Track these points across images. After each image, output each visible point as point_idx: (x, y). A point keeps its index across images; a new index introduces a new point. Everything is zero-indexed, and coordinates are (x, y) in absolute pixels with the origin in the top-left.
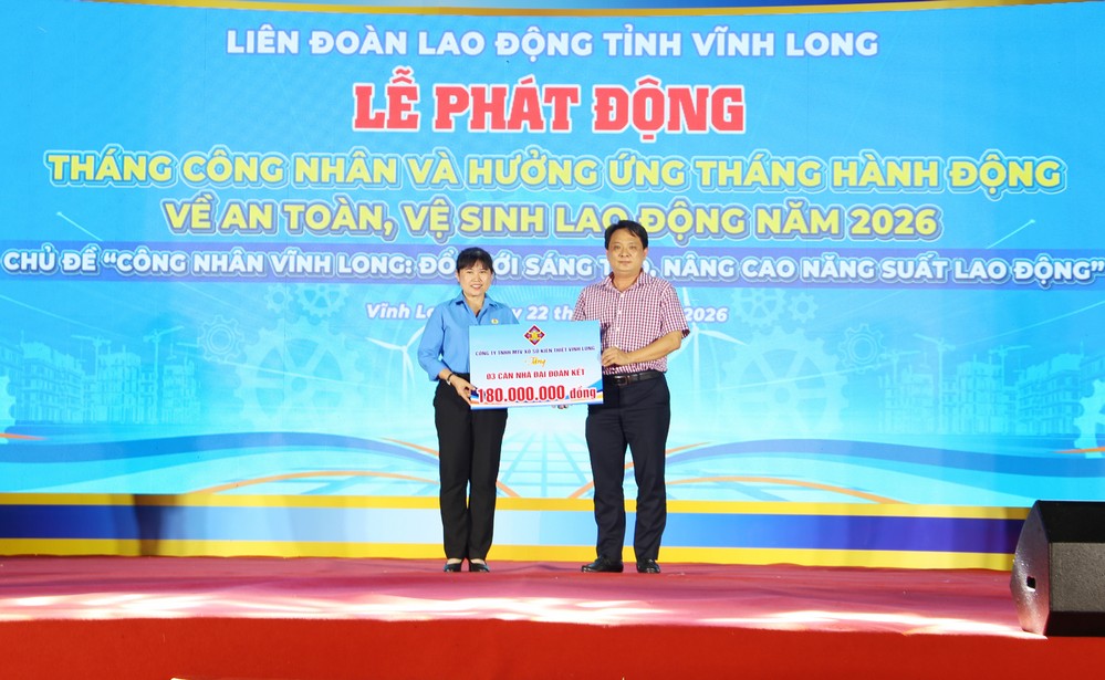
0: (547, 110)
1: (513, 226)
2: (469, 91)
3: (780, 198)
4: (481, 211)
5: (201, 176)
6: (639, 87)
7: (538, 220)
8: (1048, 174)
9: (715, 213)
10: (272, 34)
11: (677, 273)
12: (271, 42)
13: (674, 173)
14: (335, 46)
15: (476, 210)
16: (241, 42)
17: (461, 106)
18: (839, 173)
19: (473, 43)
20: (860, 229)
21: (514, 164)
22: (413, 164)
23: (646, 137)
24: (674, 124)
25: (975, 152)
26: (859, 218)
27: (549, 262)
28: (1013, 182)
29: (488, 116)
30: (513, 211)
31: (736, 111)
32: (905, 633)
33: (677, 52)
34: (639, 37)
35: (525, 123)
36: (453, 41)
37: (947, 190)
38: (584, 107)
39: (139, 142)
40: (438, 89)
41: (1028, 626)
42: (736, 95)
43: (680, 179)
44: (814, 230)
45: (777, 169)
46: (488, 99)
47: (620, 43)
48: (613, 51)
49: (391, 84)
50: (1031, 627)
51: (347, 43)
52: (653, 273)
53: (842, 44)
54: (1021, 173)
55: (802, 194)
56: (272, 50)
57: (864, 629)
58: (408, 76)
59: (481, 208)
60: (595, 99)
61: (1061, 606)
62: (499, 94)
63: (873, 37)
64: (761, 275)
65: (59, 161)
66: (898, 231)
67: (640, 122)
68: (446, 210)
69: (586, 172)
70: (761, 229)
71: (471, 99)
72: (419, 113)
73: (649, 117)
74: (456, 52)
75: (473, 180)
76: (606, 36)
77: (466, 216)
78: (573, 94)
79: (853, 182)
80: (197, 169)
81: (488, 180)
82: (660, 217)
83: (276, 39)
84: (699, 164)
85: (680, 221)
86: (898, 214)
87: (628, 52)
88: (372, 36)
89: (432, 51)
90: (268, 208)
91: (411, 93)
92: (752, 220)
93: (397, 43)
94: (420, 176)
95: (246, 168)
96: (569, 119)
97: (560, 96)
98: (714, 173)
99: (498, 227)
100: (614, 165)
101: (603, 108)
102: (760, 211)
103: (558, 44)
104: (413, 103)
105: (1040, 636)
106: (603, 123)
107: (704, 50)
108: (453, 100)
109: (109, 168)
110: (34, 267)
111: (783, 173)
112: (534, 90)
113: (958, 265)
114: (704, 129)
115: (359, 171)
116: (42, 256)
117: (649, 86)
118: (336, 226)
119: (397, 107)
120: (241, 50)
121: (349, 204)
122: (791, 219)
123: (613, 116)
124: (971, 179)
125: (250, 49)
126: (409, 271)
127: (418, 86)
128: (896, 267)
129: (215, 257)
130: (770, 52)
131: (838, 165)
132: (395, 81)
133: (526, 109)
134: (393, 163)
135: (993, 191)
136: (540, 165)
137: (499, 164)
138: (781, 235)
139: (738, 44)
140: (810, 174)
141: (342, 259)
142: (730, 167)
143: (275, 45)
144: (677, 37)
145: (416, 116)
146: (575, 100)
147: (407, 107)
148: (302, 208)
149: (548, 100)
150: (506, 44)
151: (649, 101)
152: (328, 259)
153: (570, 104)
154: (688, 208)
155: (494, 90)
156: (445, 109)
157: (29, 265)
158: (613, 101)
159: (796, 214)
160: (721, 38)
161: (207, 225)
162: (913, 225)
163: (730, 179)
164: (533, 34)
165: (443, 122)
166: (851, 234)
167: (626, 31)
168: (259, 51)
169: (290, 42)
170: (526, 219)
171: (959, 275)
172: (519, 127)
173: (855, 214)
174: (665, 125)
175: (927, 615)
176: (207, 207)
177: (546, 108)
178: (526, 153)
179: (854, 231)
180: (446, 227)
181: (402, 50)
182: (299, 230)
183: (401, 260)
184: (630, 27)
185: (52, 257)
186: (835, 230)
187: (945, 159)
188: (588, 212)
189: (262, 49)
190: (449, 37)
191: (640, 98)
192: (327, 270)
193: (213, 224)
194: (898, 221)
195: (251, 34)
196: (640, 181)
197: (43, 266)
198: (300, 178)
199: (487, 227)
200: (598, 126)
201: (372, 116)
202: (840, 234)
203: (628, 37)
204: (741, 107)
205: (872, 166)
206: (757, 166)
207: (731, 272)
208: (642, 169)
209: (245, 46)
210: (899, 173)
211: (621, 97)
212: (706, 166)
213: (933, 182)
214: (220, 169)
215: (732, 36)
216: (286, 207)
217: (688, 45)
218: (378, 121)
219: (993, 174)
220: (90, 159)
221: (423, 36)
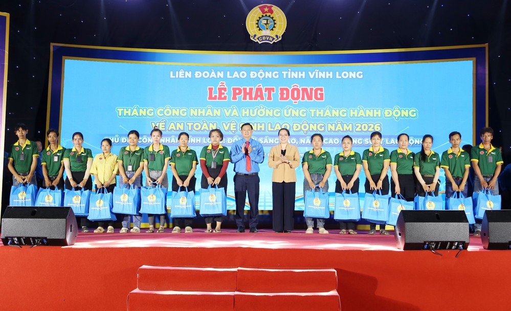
2: (242, 88)
3: (334, 120)
5: (162, 114)
6: (293, 88)
7: (263, 127)
8: (413, 113)
9: (315, 125)
10: (184, 72)
11: (304, 143)
12: (183, 74)
13: (303, 113)
16: (174, 74)
17: (240, 93)
18: (352, 113)
19: (243, 75)
21: (255, 110)
22: (226, 110)
23: (295, 102)
24: (303, 99)
25: (391, 107)
26: (358, 126)
27: (266, 139)
28: (403, 116)
29: (248, 96)
31: (321, 95)
32: (363, 250)
33: (304, 77)
34: (293, 72)
35: (259, 98)
36: (237, 74)
37: (383, 118)
38: (276, 94)
39: (144, 105)
40: (233, 88)
42: (321, 90)
43: (305, 115)
44: (345, 130)
45: (334, 112)
46: (248, 91)
47: (287, 75)
48: (285, 77)
50: (399, 247)
51: (206, 74)
52: (297, 143)
53: (352, 75)
54: (405, 113)
55: (341, 119)
56: (184, 77)
58: (224, 84)
60: (280, 91)
61: (408, 241)
62: (251, 89)
63: (361, 73)
64: (329, 143)
65: (120, 110)
66: (369, 130)
67: (293, 98)
68: (235, 124)
69: (277, 113)
70: (329, 130)
71: (243, 91)
73: (296, 96)
74: (238, 77)
75: (243, 115)
76: (283, 72)
78: (273, 89)
79: (356, 116)
80: (161, 112)
81: (248, 115)
82: (299, 126)
83: (184, 74)
84: (310, 110)
85: (305, 127)
86: (369, 125)
87: (289, 77)
88: (213, 73)
89: (231, 77)
90: (182, 124)
91: (225, 89)
92: (326, 127)
93: (221, 74)
94: (228, 114)
95: (176, 112)
96: (272, 97)
97: (269, 90)
98: (315, 112)
100: (285, 111)
101: (282, 94)
102: (329, 124)
103: (269, 75)
104: (225, 92)
105: (402, 250)
106: (282, 98)
107: (312, 76)
108: (237, 91)
109: (135, 112)
111: (336, 113)
112: (261, 88)
113: (387, 140)
114: (312, 100)
115: (209, 112)
116: (115, 139)
117: (295, 87)
118: (202, 129)
119: (220, 94)
120: (174, 77)
121: (206, 122)
122: (338, 126)
123: (285, 96)
124: (390, 115)
125: (177, 77)
126: (224, 142)
127: (227, 87)
129: (166, 139)
130: (331, 77)
131: (352, 111)
132: (220, 86)
133: (259, 94)
134: (219, 110)
135: (397, 118)
136: (263, 110)
138: (335, 131)
139: (322, 75)
140: (343, 113)
141: (204, 139)
142: (320, 111)
143: (184, 75)
144: (304, 73)
145: (226, 96)
146: (273, 91)
147: (224, 94)
148: (192, 124)
149: (266, 91)
150: (253, 74)
151: (296, 92)
152: (200, 139)
153: (272, 93)
154: (307, 123)
155: (250, 88)
156: (235, 94)
158: (285, 92)
159: (339, 125)
160: (317, 73)
163: (320, 115)
164: (261, 72)
165: (234, 98)
167: (289, 71)
169: (189, 75)
170: (259, 127)
171: (387, 143)
172: (257, 99)
173: (357, 125)
174: (300, 99)
175: (371, 244)
176: (164, 124)
177: (265, 94)
178: (259, 107)
179: (357, 130)
180: (235, 129)
181: (222, 77)
182: (191, 130)
184: (290, 70)
185: (118, 139)
186: (351, 130)
187: (383, 109)
189: (180, 77)
190: (236, 73)
191: (293, 90)
192: (200, 142)
193: (166, 129)
194: (369, 127)
195: (177, 72)
196: (293, 115)
197: (115, 141)
198: (192, 115)
201: (213, 96)
202: (352, 131)
203: (289, 73)
204: (323, 94)
205: (362, 111)
206: (328, 111)
208: (294, 112)
209: (175, 76)
210: (369, 113)
211: (287, 90)
212: (313, 111)
213: (379, 116)
214: (168, 112)
215: (320, 72)
216: (188, 124)
217: (307, 75)
218: (215, 98)
219: (397, 113)
220: (130, 110)
221: (228, 72)
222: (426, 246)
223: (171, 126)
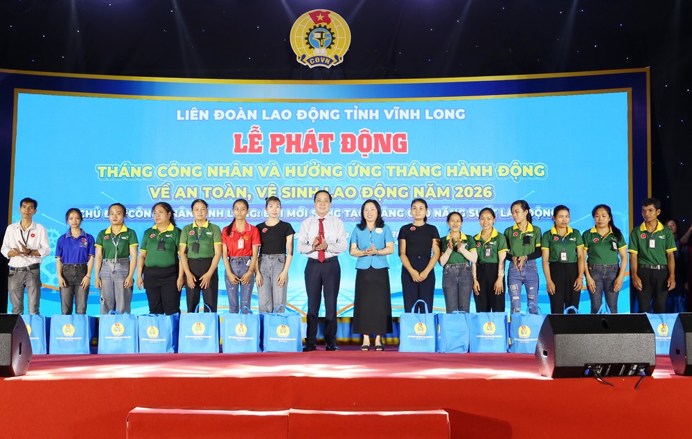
0: (320, 144)
1: (305, 196)
2: (285, 135)
3: (423, 182)
4: (291, 189)
5: (165, 175)
6: (360, 133)
8: (540, 170)
9: (395, 189)
10: (197, 111)
12: (196, 115)
13: (377, 171)
14: (225, 117)
15: (289, 189)
16: (183, 115)
17: (282, 142)
18: (449, 171)
19: (286, 115)
20: (459, 195)
21: (305, 168)
22: (260, 168)
23: (364, 155)
24: (376, 150)
25: (508, 161)
26: (459, 191)
28: (525, 174)
29: (294, 147)
30: (305, 189)
31: (404, 144)
32: (487, 379)
33: (377, 118)
34: (360, 111)
35: (310, 150)
36: (277, 114)
37: (496, 178)
38: (334, 143)
39: (137, 160)
40: (271, 135)
41: (544, 374)
42: (403, 136)
43: (379, 174)
44: (439, 196)
45: (422, 169)
46: (294, 139)
47: (352, 114)
48: (349, 118)
49: (250, 133)
50: (545, 374)
51: (230, 115)
53: (449, 114)
54: (528, 171)
55: (433, 180)
56: (197, 118)
57: (469, 377)
58: (258, 129)
59: (291, 188)
60: (341, 139)
61: (560, 364)
62: (298, 137)
63: (463, 111)
65: (102, 169)
67: (362, 149)
68: (275, 189)
69: (338, 171)
71: (286, 139)
72: (262, 146)
73: (365, 146)
74: (279, 118)
75: (287, 175)
76: (346, 111)
77: (284, 191)
78: (331, 136)
80: (163, 172)
81: (294, 175)
82: (371, 191)
83: (198, 114)
84: (388, 167)
85: (379, 192)
86: (475, 189)
87: (355, 118)
88: (241, 112)
89: (268, 118)
90: (195, 189)
91: (259, 137)
92: (411, 192)
93: (253, 115)
94: (264, 174)
95: (185, 171)
96: (330, 148)
97: (326, 138)
98: (395, 171)
99: (299, 196)
100: (350, 168)
101: (345, 143)
102: (415, 188)
103: (324, 115)
104: (260, 141)
105: (550, 378)
106: (345, 149)
107: (389, 117)
108: (278, 140)
109: (124, 172)
110: (91, 216)
111: (425, 171)
112: (314, 135)
113: (502, 211)
114: (390, 151)
115: (236, 171)
116: (95, 212)
117: (365, 133)
118: (226, 196)
119: (253, 143)
120: (183, 119)
121: (232, 186)
122: (428, 191)
123: (349, 146)
124: (507, 173)
125: (187, 118)
126: (259, 216)
127: (262, 134)
128: (475, 212)
130: (418, 118)
131: (449, 167)
132: (252, 132)
133: (310, 143)
134: (251, 168)
135: (516, 178)
136: (317, 168)
137: (299, 168)
139: (404, 114)
140: (436, 171)
142: (402, 169)
143: (198, 116)
144: (377, 111)
146: (332, 139)
147: (257, 143)
148: (211, 189)
149: (320, 139)
150: (301, 114)
151: (365, 140)
152: (222, 211)
153: (330, 141)
155: (296, 135)
156: (274, 144)
157: (89, 216)
158: (349, 140)
159: (431, 189)
160: (397, 111)
161: (168, 197)
162: (482, 193)
163: (402, 173)
164: (313, 110)
165: (273, 150)
166: (455, 198)
167: (354, 108)
168: (191, 119)
169: (205, 115)
170: (311, 192)
171: (503, 215)
172: (307, 152)
173: (457, 189)
174: (372, 150)
176: (168, 189)
177: (320, 143)
178: (310, 163)
179: (456, 196)
181: (255, 118)
183: (255, 211)
184: (356, 107)
185: (99, 212)
186: (448, 196)
187: (495, 164)
188: (339, 189)
189: (192, 118)
190: (276, 112)
191: (361, 138)
192: (222, 216)
193: (171, 196)
194: (475, 192)
195: (187, 112)
196: (362, 175)
197: (95, 216)
198: (209, 175)
199: (294, 196)
200: (343, 151)
201: (242, 147)
202: (450, 198)
203: (356, 111)
204: (406, 142)
205: (464, 168)
206: (413, 168)
207: (402, 215)
208: (362, 170)
209: (185, 117)
210: (475, 171)
211: (353, 137)
212: (391, 168)
213: (490, 175)
214: (174, 172)
215: (401, 111)
216: (204, 189)
217: (382, 115)
218: (245, 149)
219: (516, 171)
220: (116, 168)
221: (264, 112)
222: (587, 372)
223: (178, 192)
